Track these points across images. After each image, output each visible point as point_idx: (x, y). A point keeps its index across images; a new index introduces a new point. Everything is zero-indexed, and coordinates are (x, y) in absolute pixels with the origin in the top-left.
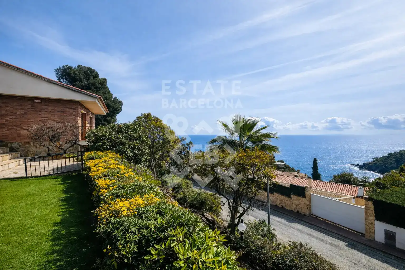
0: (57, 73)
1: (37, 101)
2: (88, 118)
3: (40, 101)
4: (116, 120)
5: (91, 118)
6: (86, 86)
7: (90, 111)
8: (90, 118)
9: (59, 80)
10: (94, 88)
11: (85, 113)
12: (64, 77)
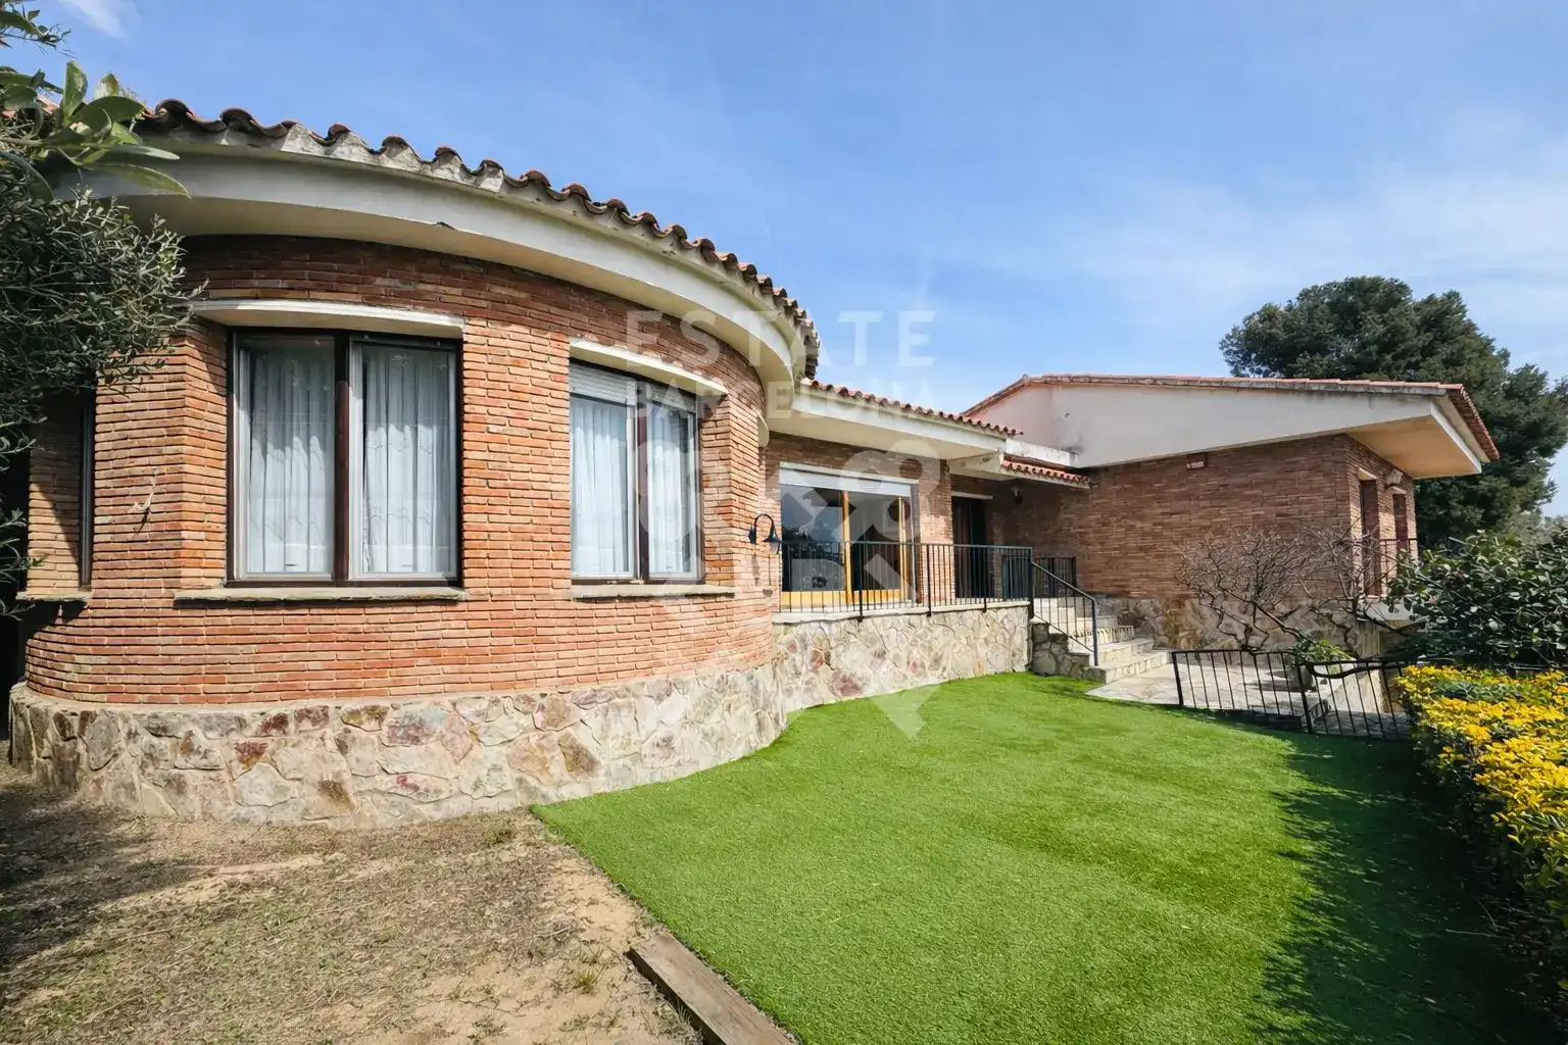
0: (1228, 353)
1: (1195, 465)
2: (1385, 500)
3: (1201, 464)
4: (1544, 493)
5: (1399, 501)
6: (1348, 360)
7: (1392, 468)
8: (1395, 497)
9: (1236, 372)
10: (1395, 358)
11: (1374, 481)
12: (1253, 356)
